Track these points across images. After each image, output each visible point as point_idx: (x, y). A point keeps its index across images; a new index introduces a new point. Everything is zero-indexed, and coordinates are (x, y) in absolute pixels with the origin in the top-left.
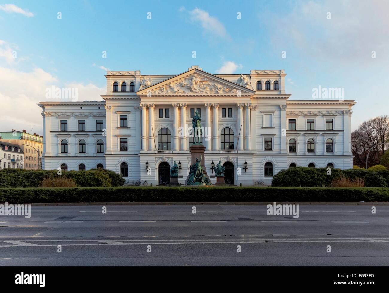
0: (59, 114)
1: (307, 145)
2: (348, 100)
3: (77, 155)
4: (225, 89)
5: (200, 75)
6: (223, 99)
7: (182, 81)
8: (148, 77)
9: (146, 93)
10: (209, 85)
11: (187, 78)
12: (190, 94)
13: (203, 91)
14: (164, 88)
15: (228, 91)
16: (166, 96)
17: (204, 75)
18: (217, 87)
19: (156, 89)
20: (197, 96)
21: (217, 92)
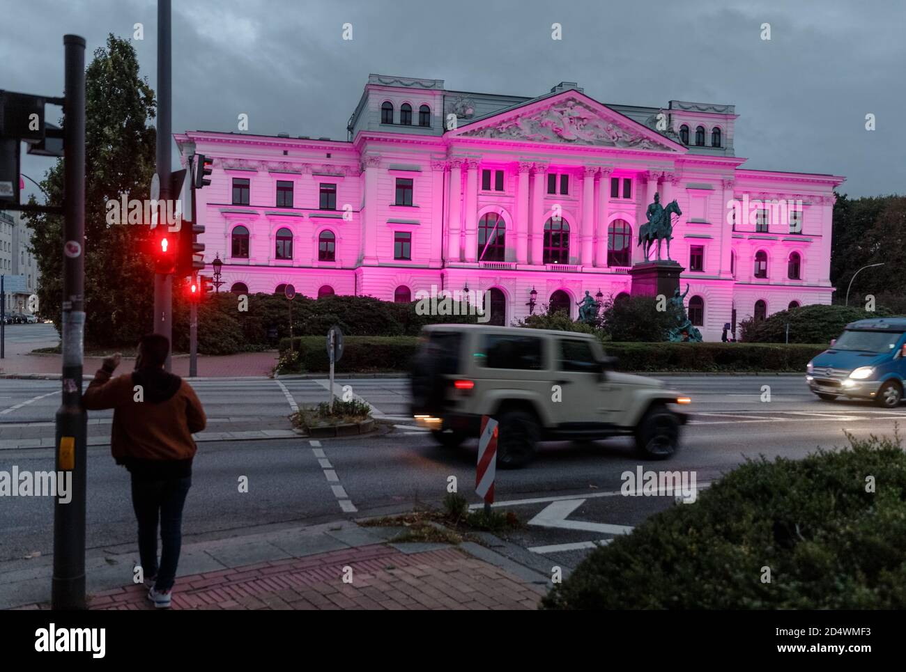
0: (231, 163)
1: (754, 262)
2: (832, 176)
3: (272, 263)
4: (626, 137)
5: (580, 103)
6: (622, 159)
7: (540, 113)
8: (468, 98)
9: (466, 134)
10: (597, 126)
11: (553, 108)
12: (559, 143)
13: (584, 140)
14: (504, 125)
15: (633, 143)
16: (509, 145)
17: (588, 104)
18: (613, 133)
19: (488, 127)
20: (573, 149)
21: (613, 144)
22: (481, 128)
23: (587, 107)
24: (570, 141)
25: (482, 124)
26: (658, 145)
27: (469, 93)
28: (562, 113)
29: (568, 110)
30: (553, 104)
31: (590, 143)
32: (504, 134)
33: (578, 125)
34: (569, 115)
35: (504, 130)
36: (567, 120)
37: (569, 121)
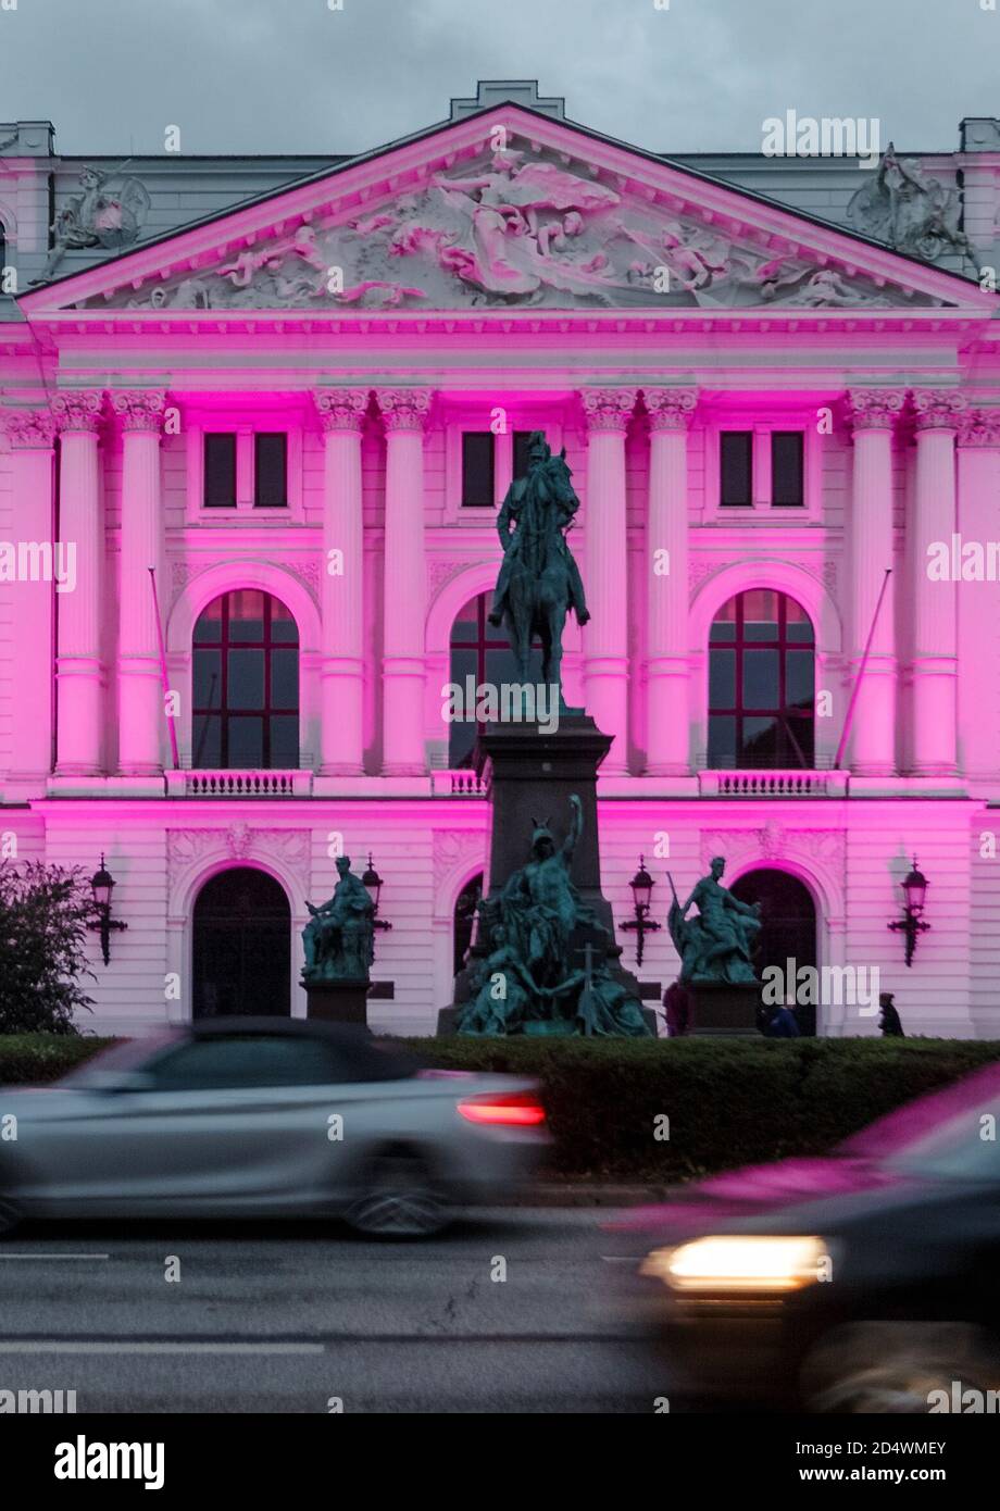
4: (747, 269)
5: (546, 154)
6: (730, 353)
7: (393, 205)
8: (120, 176)
9: (97, 301)
10: (623, 237)
11: (441, 179)
12: (463, 309)
13: (566, 292)
14: (248, 259)
15: (776, 287)
16: (264, 329)
17: (578, 154)
18: (686, 254)
19: (185, 270)
20: (519, 328)
21: (688, 299)
22: (156, 278)
23: (575, 165)
24: (512, 299)
25: (160, 260)
26: (879, 290)
27: (124, 158)
28: (477, 195)
29: (498, 182)
30: (442, 166)
31: (591, 299)
32: (250, 292)
33: (544, 238)
34: (502, 202)
35: (248, 277)
36: (490, 220)
37: (503, 224)
